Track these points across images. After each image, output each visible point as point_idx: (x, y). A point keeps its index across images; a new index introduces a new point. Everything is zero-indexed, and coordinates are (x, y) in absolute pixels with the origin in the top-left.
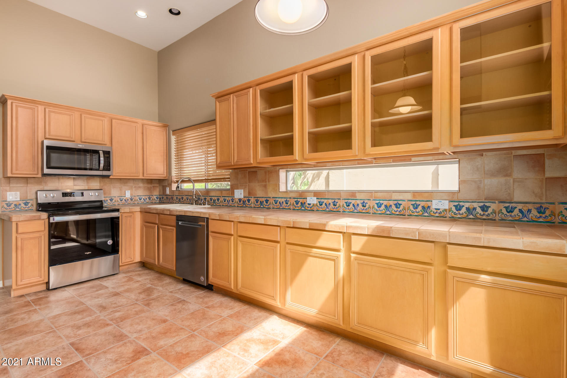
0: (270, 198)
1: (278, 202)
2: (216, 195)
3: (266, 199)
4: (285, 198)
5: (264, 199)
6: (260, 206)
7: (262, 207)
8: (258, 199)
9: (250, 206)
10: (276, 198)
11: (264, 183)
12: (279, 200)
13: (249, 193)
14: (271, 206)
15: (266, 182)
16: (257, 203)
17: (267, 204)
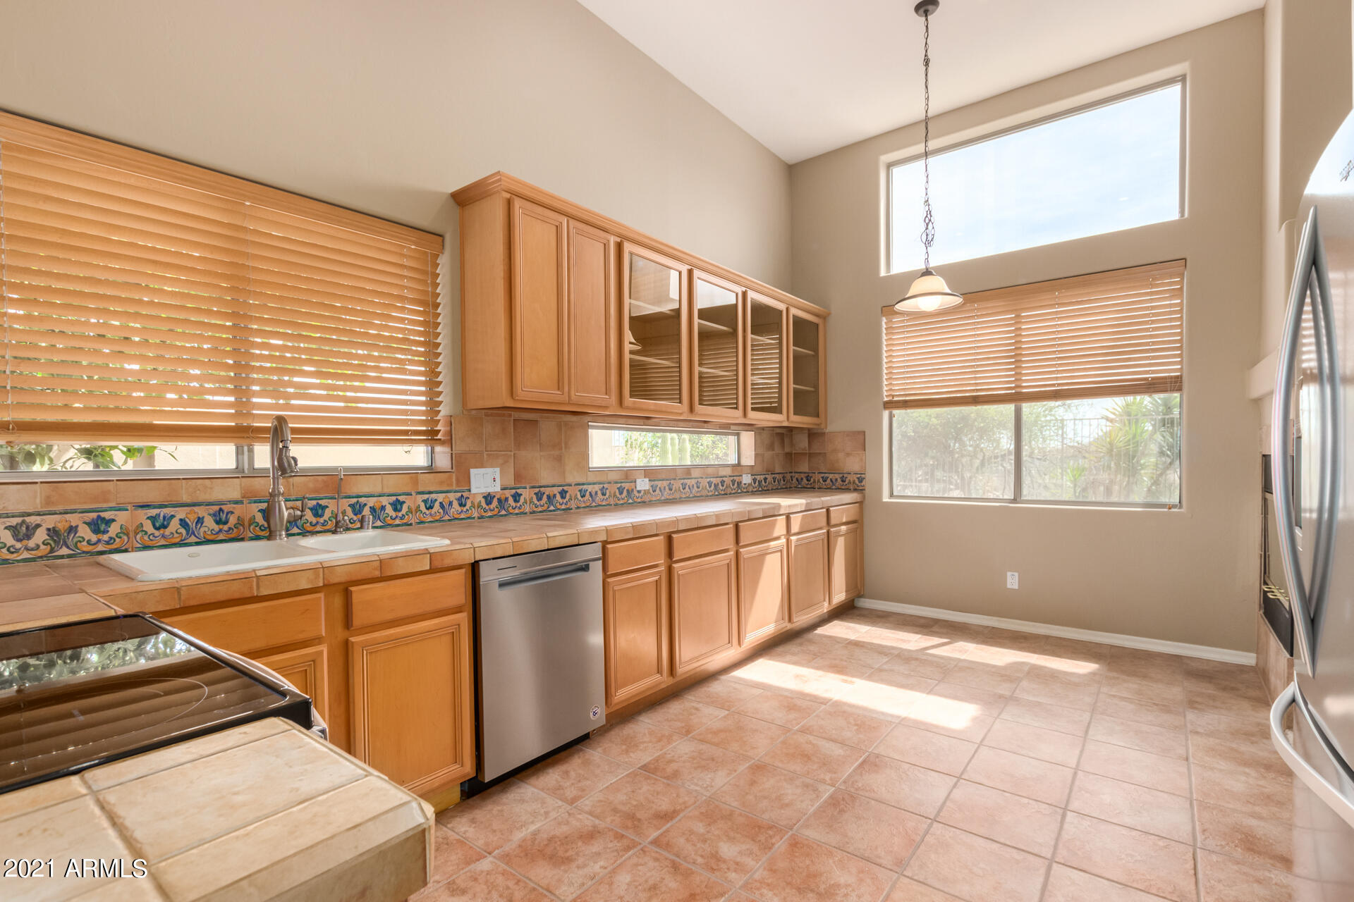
0: (570, 485)
1: (588, 493)
2: (386, 491)
3: (561, 488)
4: (600, 483)
5: (556, 490)
6: (548, 508)
7: (552, 508)
8: (542, 489)
9: (522, 510)
10: (583, 484)
11: (557, 453)
12: (590, 488)
13: (518, 477)
14: (573, 504)
15: (561, 449)
16: (538, 501)
17: (565, 501)
